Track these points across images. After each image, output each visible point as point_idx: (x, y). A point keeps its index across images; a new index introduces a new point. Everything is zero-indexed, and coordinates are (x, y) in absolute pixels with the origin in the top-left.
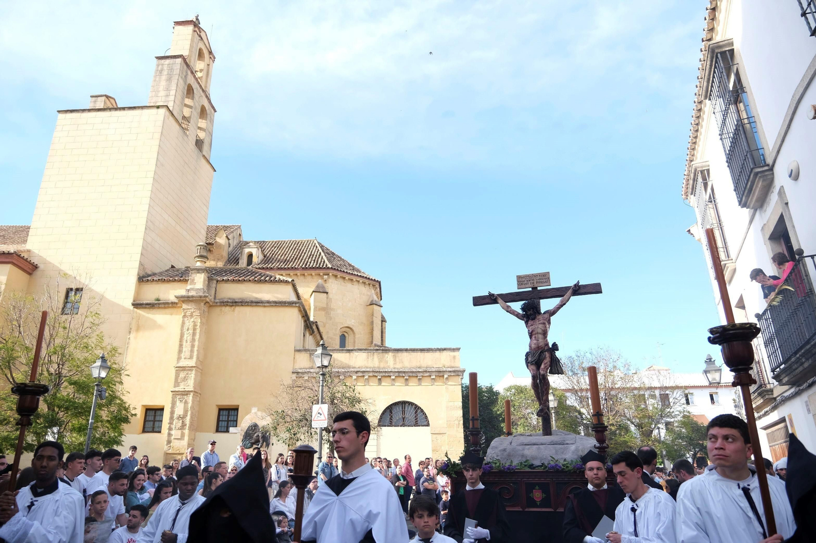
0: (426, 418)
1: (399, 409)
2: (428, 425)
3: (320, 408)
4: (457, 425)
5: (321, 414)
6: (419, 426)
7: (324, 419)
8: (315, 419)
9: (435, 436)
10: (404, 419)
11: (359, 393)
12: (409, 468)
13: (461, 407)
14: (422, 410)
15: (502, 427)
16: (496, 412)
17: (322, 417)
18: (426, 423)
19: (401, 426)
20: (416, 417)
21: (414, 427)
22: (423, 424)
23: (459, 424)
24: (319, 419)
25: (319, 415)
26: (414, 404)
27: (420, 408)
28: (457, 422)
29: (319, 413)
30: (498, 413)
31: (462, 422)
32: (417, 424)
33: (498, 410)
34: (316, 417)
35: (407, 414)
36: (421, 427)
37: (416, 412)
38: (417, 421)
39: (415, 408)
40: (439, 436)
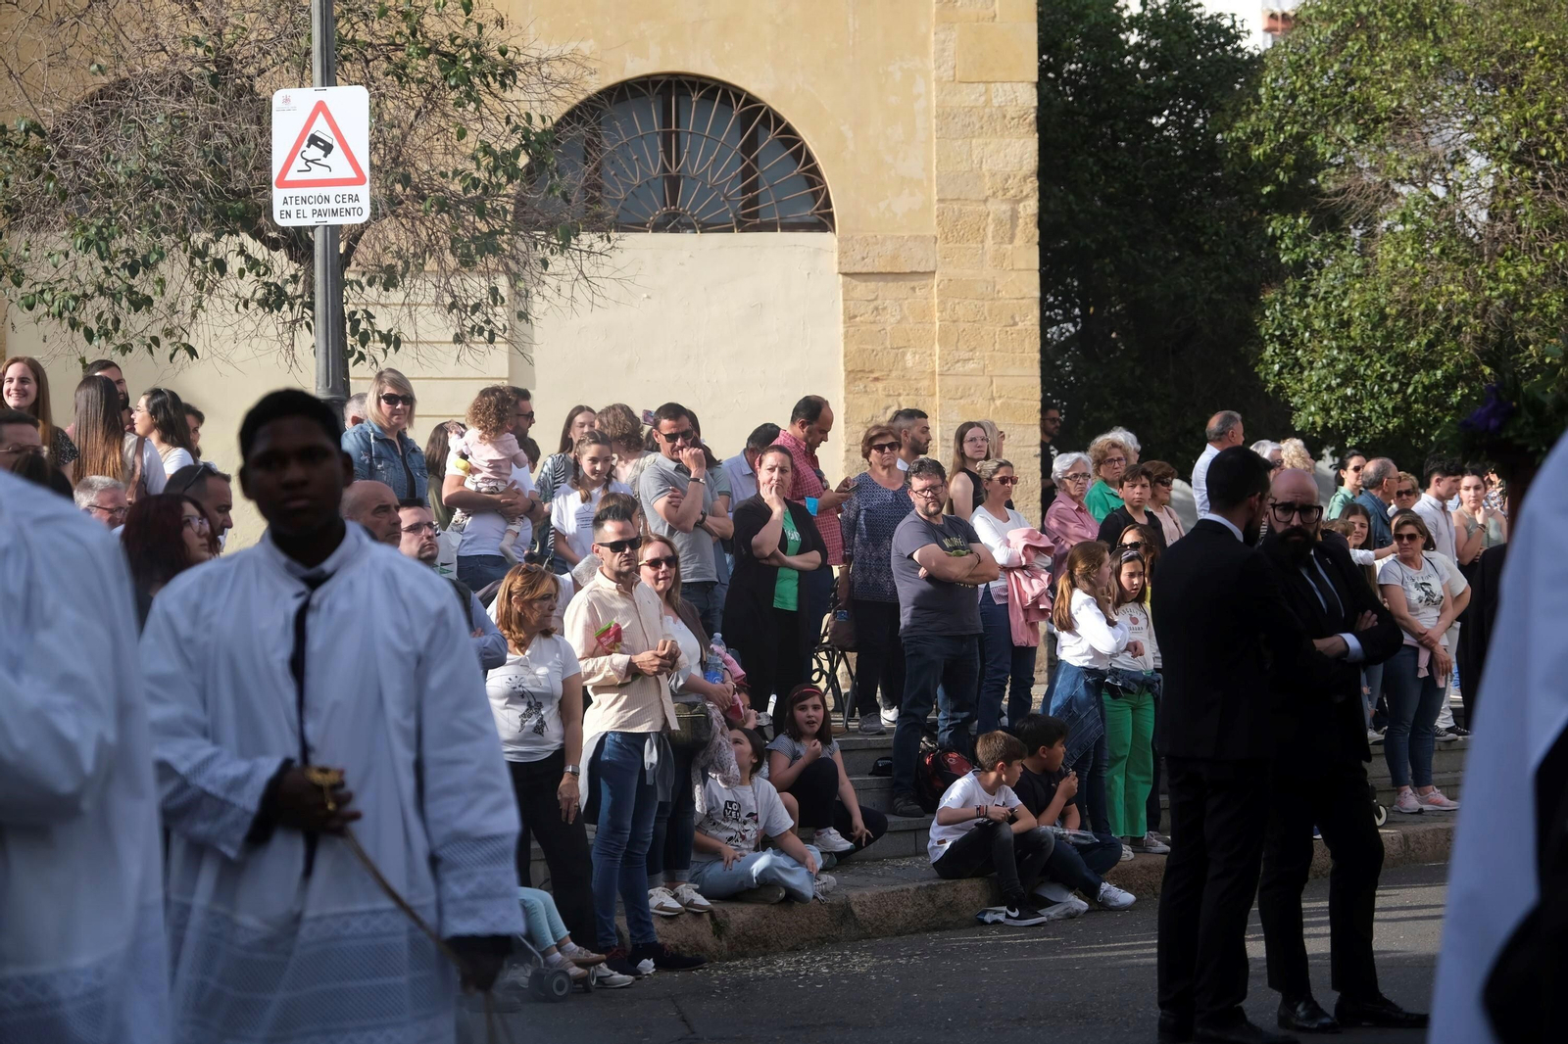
0: (811, 183)
1: (646, 121)
2: (823, 222)
3: (321, 107)
4: (999, 222)
5: (328, 149)
6: (770, 227)
7: (352, 174)
8: (292, 175)
9: (862, 288)
10: (674, 183)
11: (500, 23)
12: (805, 468)
13: (1032, 116)
14: (789, 130)
15: (1274, 240)
16: (1245, 148)
17: (338, 165)
18: (807, 213)
19: (658, 228)
20: (747, 172)
21: (738, 238)
22: (792, 218)
23: (1014, 216)
24: (317, 173)
25: (315, 152)
26: (739, 92)
27: (779, 120)
28: (999, 208)
29: (314, 140)
30: (1257, 152)
31: (1031, 206)
32: (755, 215)
33: (1258, 136)
34: (299, 163)
35: (692, 154)
36: (779, 236)
37: (749, 147)
38: (754, 201)
39: (745, 120)
40: (890, 291)
